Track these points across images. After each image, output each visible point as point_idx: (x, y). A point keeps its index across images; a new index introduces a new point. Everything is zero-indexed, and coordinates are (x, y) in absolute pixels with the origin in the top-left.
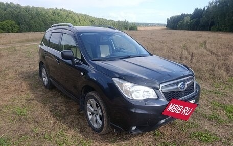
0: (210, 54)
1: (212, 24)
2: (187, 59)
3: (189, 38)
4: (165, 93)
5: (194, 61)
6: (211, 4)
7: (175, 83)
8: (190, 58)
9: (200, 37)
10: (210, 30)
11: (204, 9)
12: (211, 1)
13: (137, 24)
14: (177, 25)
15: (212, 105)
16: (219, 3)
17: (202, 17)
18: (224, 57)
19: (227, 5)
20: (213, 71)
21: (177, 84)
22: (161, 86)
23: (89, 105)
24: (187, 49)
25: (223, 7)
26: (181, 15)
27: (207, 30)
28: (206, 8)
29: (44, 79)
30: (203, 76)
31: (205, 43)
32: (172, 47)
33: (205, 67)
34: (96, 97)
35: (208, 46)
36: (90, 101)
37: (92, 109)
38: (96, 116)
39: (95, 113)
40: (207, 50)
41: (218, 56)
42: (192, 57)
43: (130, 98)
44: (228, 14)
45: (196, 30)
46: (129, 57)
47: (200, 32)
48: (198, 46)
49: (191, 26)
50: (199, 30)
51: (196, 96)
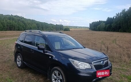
0: (119, 47)
1: (120, 27)
2: (104, 50)
3: (105, 37)
4: (95, 66)
5: (109, 51)
6: (118, 15)
7: (99, 61)
8: (106, 50)
9: (112, 36)
10: (118, 32)
11: (114, 18)
12: (118, 13)
13: (69, 27)
14: (97, 27)
15: (120, 76)
16: (123, 14)
17: (112, 23)
18: (127, 49)
19: (128, 16)
20: (120, 57)
21: (100, 62)
22: (93, 62)
23: (53, 75)
24: (104, 44)
25: (125, 17)
26: (98, 21)
27: (117, 31)
28: (115, 18)
29: (18, 62)
30: (114, 61)
31: (115, 40)
32: (94, 43)
33: (116, 55)
34: (59, 69)
35: (117, 42)
36: (55, 72)
37: (56, 77)
38: (58, 81)
39: (58, 79)
40: (117, 45)
41: (124, 48)
42: (108, 49)
43: (78, 68)
44: (129, 21)
45: (109, 31)
46: (74, 49)
47: (112, 33)
48: (111, 42)
49: (106, 29)
50: (111, 31)
51: (110, 69)
